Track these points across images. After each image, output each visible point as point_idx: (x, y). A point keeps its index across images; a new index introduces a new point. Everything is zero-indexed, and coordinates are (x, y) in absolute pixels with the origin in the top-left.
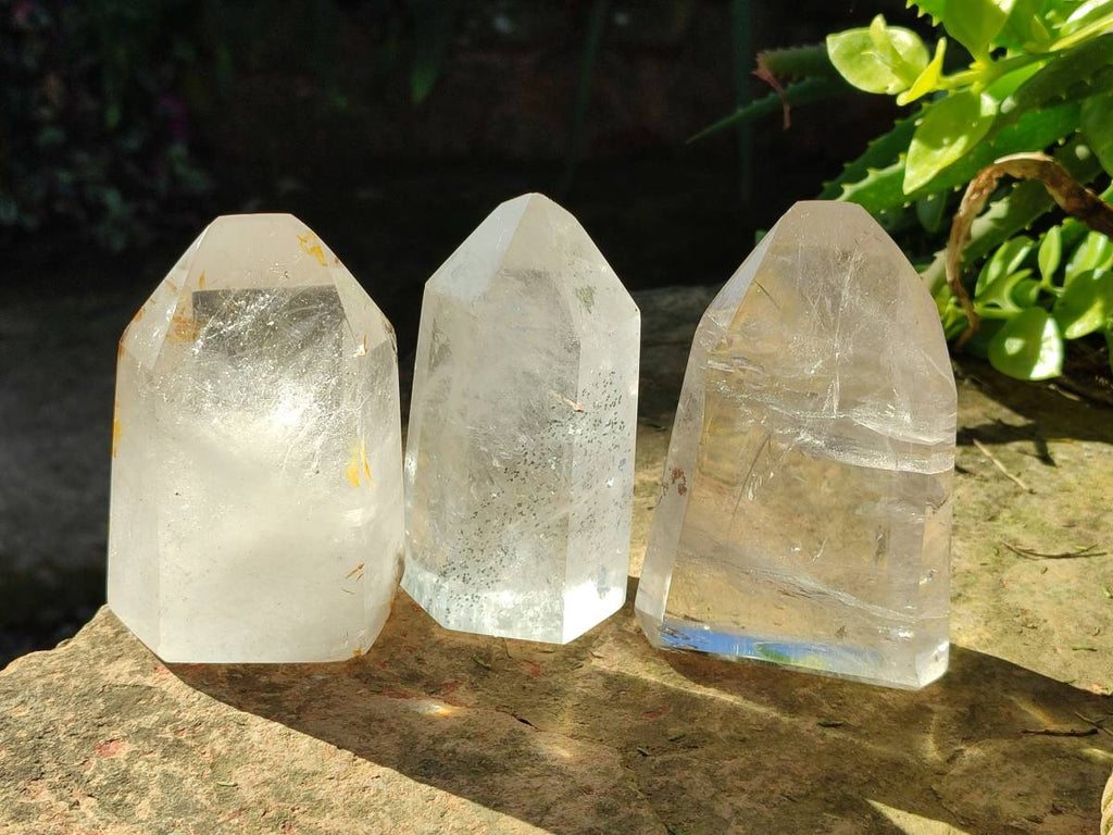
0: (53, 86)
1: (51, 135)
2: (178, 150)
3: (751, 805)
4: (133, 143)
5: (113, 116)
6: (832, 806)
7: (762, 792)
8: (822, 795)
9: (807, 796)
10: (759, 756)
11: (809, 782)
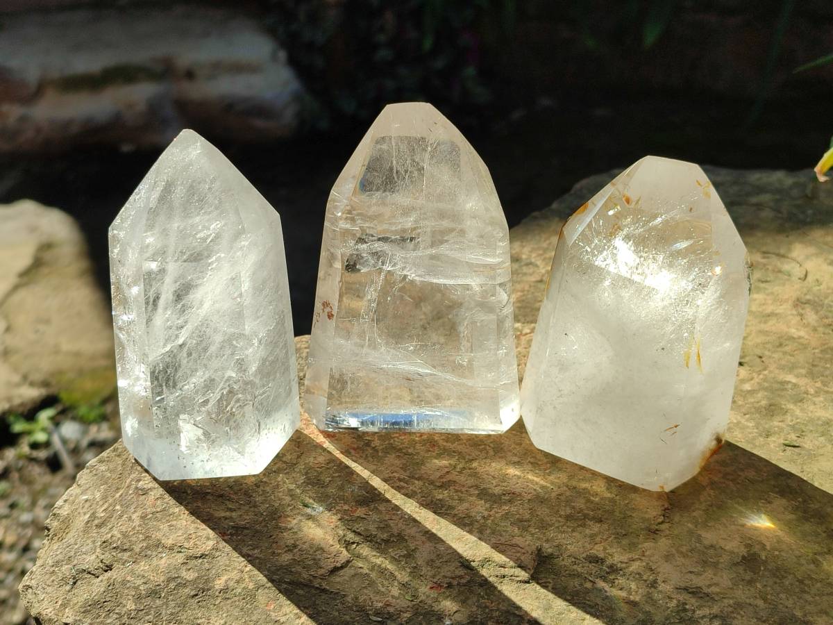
0: (389, 18)
1: (384, 54)
2: (470, 71)
3: (722, 480)
4: (439, 64)
5: (428, 44)
6: (777, 490)
7: (732, 475)
8: (773, 482)
9: (762, 481)
10: (737, 455)
11: (766, 474)
